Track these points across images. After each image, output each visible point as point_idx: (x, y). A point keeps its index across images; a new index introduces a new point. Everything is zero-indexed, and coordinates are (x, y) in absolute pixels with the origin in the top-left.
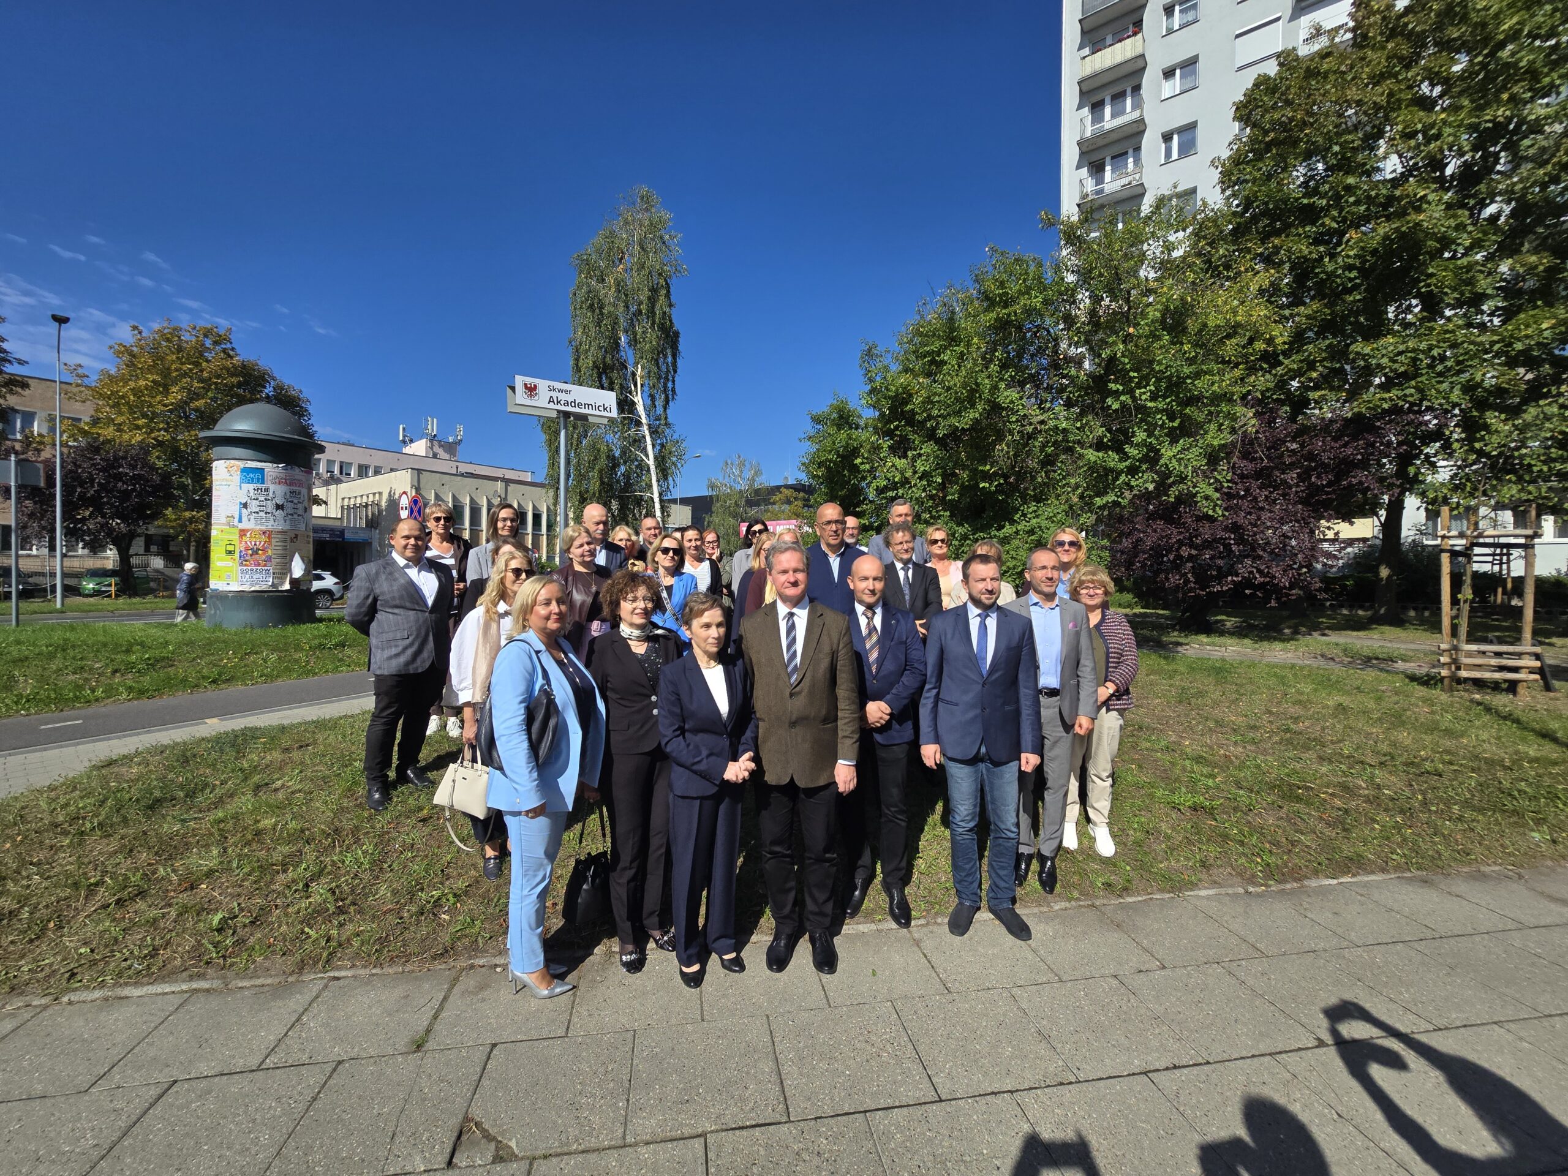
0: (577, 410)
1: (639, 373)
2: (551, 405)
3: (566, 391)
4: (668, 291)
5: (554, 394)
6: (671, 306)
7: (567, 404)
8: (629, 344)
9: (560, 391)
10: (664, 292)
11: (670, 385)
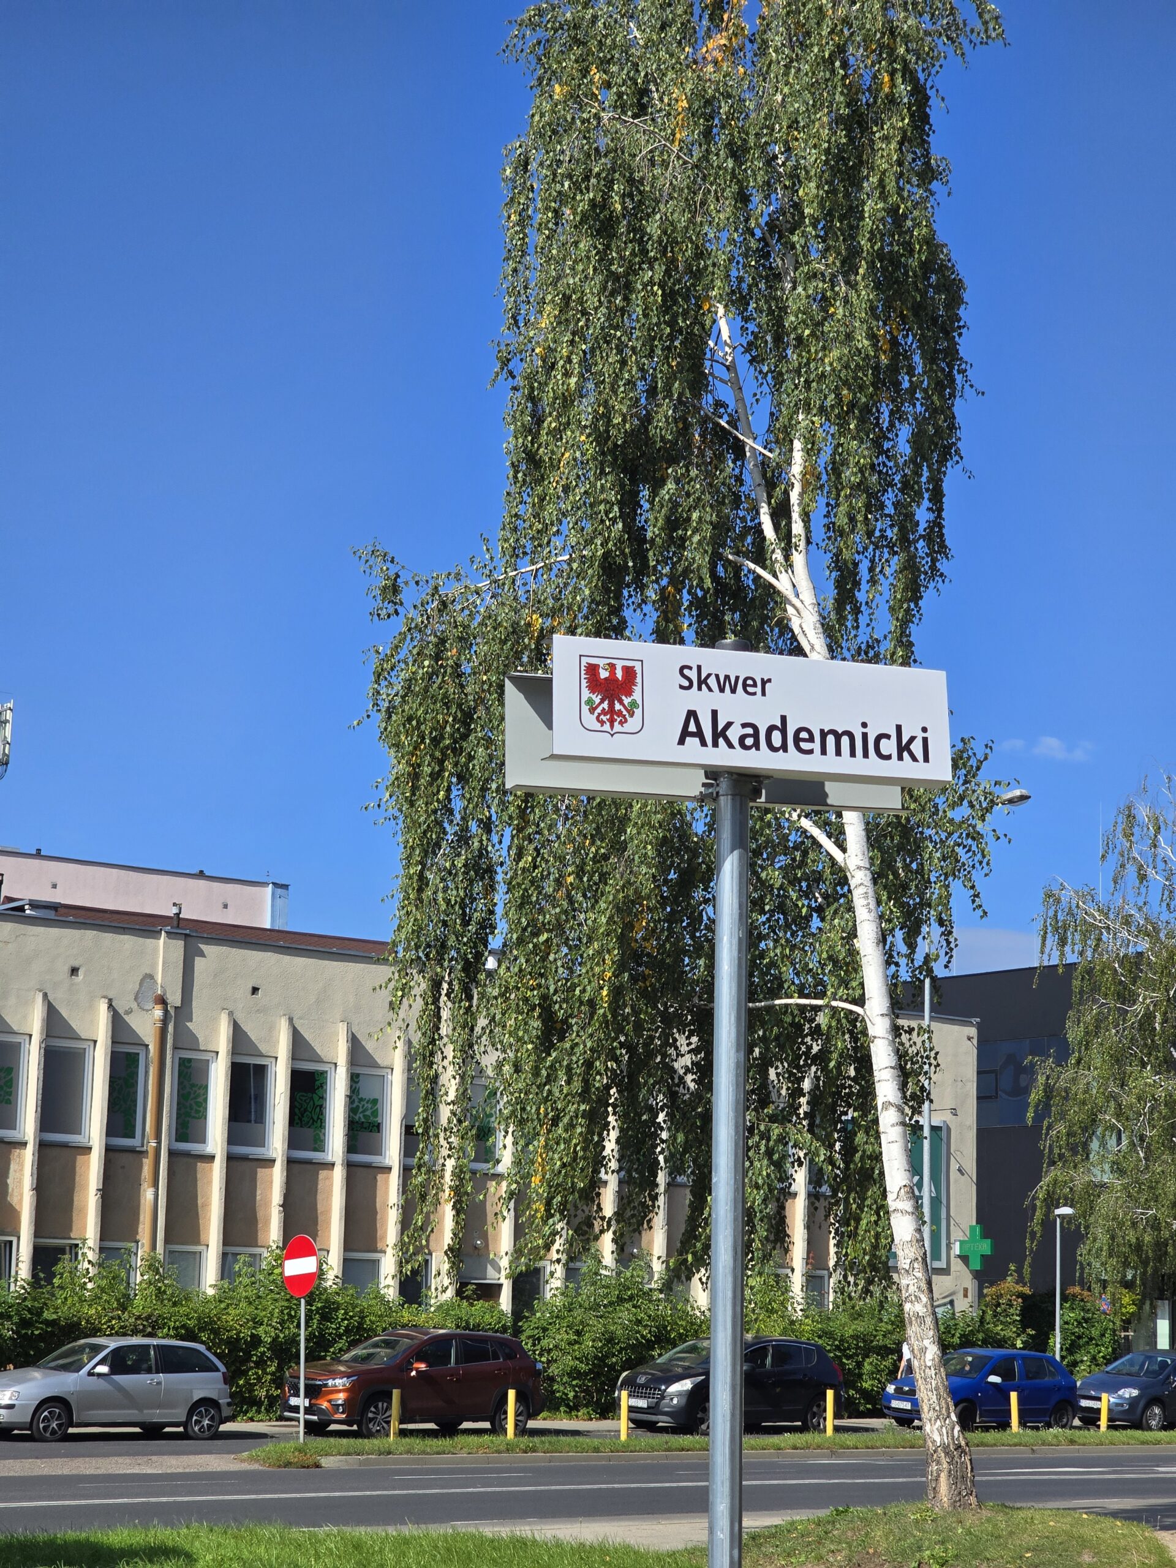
0: (790, 762)
1: (797, 468)
2: (693, 751)
3: (748, 684)
4: (920, 118)
5: (703, 702)
6: (928, 175)
7: (752, 738)
8: (753, 349)
9: (727, 684)
10: (898, 122)
11: (923, 515)
